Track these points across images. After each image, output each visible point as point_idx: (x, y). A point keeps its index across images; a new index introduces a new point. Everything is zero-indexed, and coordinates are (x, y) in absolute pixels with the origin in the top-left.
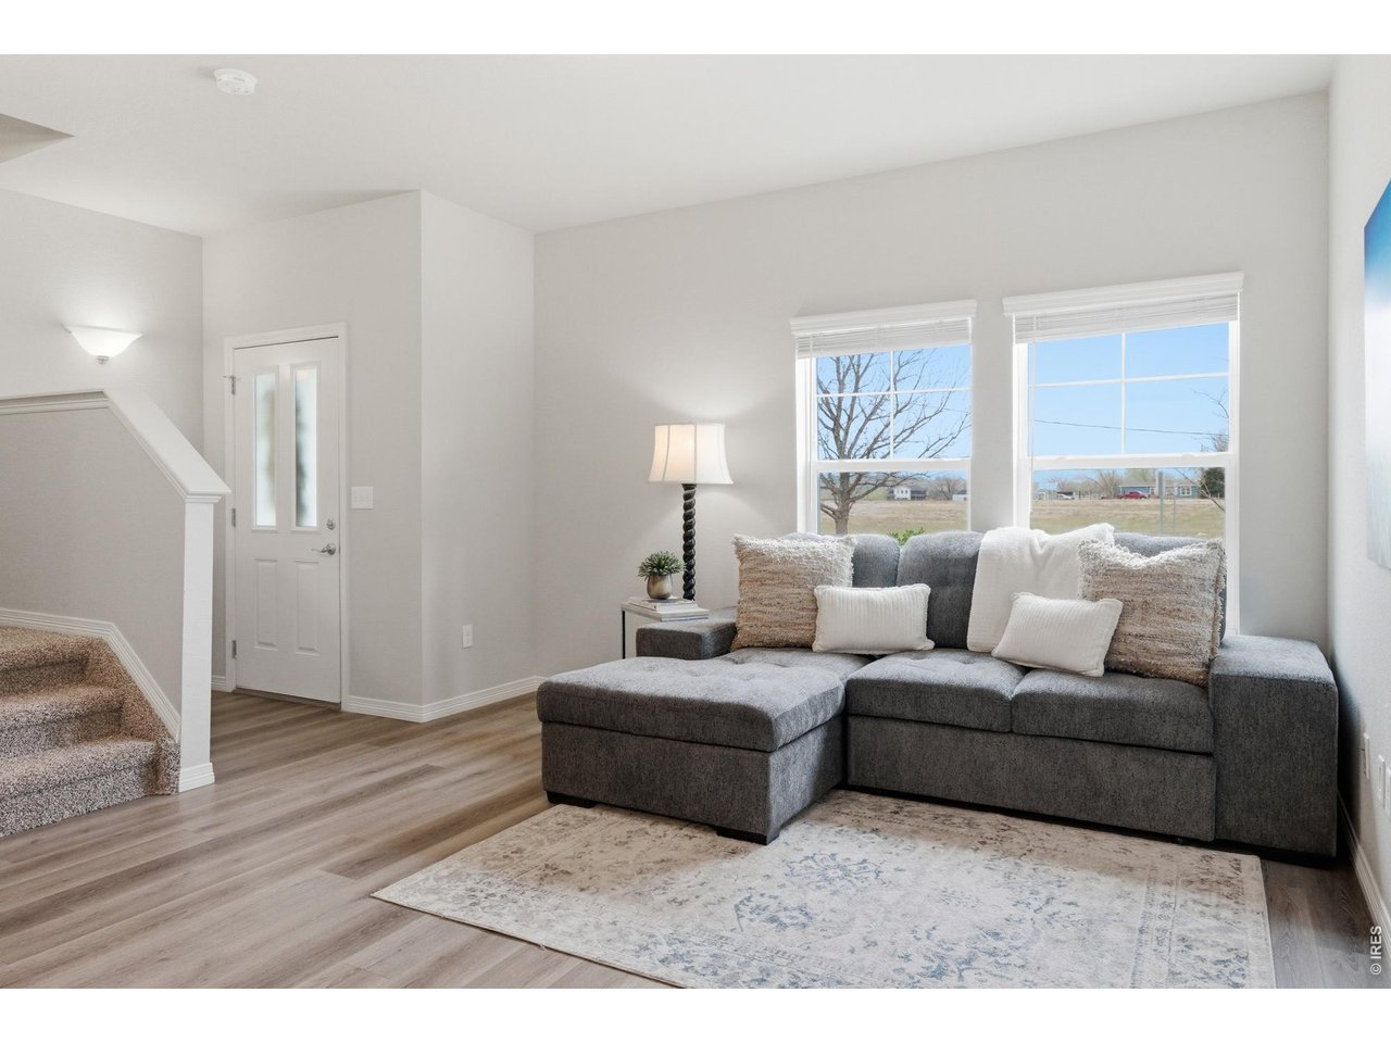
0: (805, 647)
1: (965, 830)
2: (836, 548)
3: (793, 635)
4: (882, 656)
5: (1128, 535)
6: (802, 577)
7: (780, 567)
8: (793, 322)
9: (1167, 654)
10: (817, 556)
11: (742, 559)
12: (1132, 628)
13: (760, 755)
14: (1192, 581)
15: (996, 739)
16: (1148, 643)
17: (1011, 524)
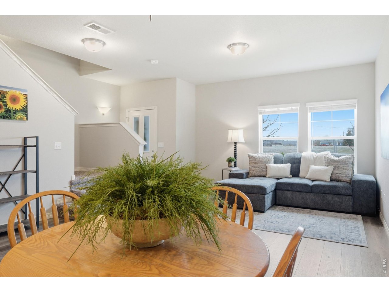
0: (265, 176)
1: (303, 211)
2: (270, 156)
3: (262, 174)
4: (281, 178)
5: (334, 153)
6: (263, 162)
7: (259, 160)
8: (258, 107)
9: (343, 177)
10: (266, 157)
11: (250, 158)
12: (336, 172)
13: (263, 195)
14: (348, 162)
15: (308, 194)
16: (339, 175)
17: (308, 151)
